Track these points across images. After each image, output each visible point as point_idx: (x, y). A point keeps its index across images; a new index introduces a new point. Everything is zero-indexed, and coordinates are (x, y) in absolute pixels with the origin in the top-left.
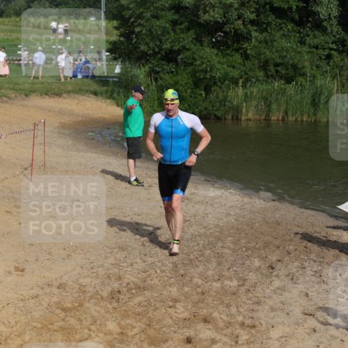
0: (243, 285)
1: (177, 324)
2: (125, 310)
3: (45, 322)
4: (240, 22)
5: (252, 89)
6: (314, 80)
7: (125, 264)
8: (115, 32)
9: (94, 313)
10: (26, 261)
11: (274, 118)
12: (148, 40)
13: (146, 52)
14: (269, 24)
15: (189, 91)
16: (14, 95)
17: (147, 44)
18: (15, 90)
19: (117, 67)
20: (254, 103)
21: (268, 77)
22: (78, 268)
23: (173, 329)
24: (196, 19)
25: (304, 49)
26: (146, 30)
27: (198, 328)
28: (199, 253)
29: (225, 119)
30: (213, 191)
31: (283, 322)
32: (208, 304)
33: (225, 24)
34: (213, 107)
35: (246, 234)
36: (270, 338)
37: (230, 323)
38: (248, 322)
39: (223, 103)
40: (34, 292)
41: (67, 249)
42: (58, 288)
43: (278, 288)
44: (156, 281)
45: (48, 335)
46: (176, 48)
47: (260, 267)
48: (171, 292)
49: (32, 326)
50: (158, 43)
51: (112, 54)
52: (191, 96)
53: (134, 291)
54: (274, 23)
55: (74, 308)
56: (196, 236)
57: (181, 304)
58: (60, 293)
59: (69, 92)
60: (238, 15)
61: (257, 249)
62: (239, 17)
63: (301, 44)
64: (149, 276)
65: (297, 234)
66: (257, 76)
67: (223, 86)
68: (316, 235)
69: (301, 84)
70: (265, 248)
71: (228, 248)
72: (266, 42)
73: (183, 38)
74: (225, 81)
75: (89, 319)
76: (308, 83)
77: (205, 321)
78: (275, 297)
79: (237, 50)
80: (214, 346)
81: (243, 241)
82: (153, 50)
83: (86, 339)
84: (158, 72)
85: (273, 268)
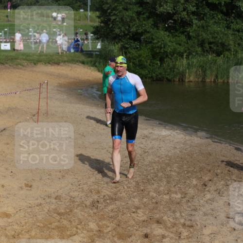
0: (185, 197)
1: (138, 225)
2: (102, 215)
3: (46, 223)
4: (185, 13)
5: (193, 60)
6: (236, 53)
7: (102, 182)
8: (98, 20)
9: (81, 217)
10: (33, 180)
11: (208, 80)
12: (120, 25)
13: (119, 35)
14: (205, 15)
15: (149, 61)
16: (26, 64)
17: (119, 28)
18: (27, 60)
19: (99, 44)
20: (194, 70)
21: (204, 52)
22: (70, 185)
23: (135, 228)
24: (154, 11)
25: (229, 32)
26: (119, 18)
27: (152, 227)
28: (155, 175)
29: (174, 81)
30: (165, 132)
31: (212, 223)
32: (160, 211)
33: (174, 14)
34: (165, 72)
35: (187, 161)
36: (203, 235)
37: (175, 224)
38: (188, 223)
39: (173, 69)
40: (39, 201)
41: (62, 172)
42: (56, 199)
43: (209, 200)
44: (124, 194)
45: (48, 232)
46: (140, 31)
47: (197, 184)
48: (134, 202)
49: (37, 225)
50: (127, 27)
51: (95, 35)
52: (150, 65)
53: (108, 201)
54: (208, 14)
55: (66, 213)
56: (152, 162)
57: (141, 210)
58: (56, 202)
59: (65, 62)
60: (183, 8)
61: (195, 172)
62: (184, 10)
63: (228, 28)
64: (119, 190)
65: (223, 161)
66: (197, 51)
67: (173, 58)
68: (236, 162)
69: (227, 57)
70: (200, 171)
71: (175, 171)
72: (203, 27)
73: (145, 24)
74: (174, 55)
75: (77, 221)
76: (232, 56)
77: (158, 222)
78: (207, 206)
79: (183, 33)
80: (164, 240)
81: (185, 166)
82: (124, 33)
83: (75, 235)
84: (127, 48)
85: (206, 186)
